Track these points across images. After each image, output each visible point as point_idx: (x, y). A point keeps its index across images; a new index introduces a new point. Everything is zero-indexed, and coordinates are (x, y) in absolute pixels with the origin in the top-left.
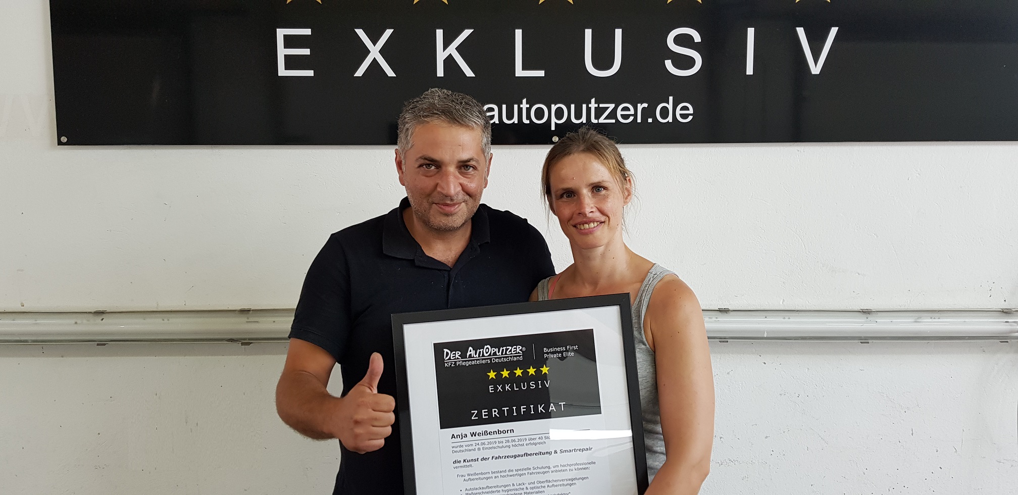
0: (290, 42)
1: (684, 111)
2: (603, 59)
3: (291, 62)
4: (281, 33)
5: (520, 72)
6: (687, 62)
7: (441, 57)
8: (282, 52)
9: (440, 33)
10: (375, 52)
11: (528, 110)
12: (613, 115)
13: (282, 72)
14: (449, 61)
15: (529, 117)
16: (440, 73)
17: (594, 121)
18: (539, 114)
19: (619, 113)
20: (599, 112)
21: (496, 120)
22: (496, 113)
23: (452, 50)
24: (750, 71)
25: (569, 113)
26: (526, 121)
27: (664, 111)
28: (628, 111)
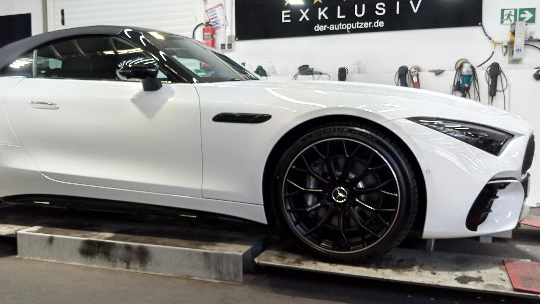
0: (285, 14)
1: (381, 24)
2: (360, 12)
3: (286, 19)
4: (283, 12)
5: (339, 17)
6: (381, 11)
7: (320, 14)
8: (283, 16)
9: (320, 9)
10: (304, 15)
11: (341, 26)
12: (363, 26)
13: (283, 21)
14: (322, 16)
15: (342, 28)
16: (320, 18)
17: (358, 27)
18: (344, 26)
19: (365, 25)
20: (359, 25)
21: (333, 29)
22: (333, 27)
23: (323, 13)
24: (398, 12)
25: (352, 26)
26: (341, 29)
27: (376, 24)
28: (367, 25)
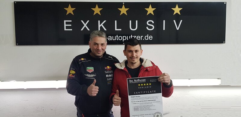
0: (67, 23)
1: (150, 38)
3: (67, 27)
4: (65, 21)
5: (116, 29)
6: (151, 27)
7: (99, 26)
8: (65, 25)
9: (99, 21)
10: (85, 25)
11: (118, 37)
13: (65, 29)
16: (99, 29)
22: (111, 38)
23: (102, 25)
24: (164, 29)
25: (127, 38)
26: (118, 40)
27: (147, 38)
28: (139, 38)
